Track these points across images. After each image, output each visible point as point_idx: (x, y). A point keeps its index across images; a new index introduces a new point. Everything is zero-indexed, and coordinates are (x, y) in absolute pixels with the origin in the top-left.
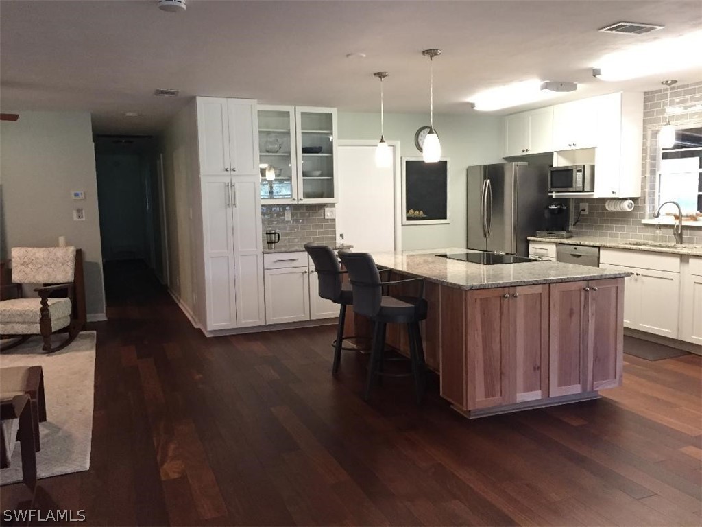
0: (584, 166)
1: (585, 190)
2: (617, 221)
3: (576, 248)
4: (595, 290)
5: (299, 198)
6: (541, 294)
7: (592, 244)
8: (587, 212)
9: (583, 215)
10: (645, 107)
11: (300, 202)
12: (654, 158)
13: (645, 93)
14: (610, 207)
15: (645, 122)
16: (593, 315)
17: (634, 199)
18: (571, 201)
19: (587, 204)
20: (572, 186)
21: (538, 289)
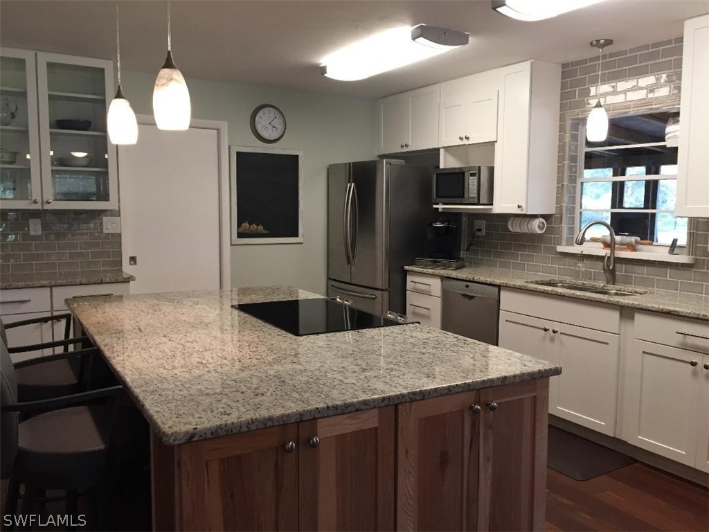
0: (479, 167)
1: (481, 202)
2: (522, 247)
3: (467, 286)
4: (493, 409)
5: (45, 200)
6: (376, 428)
7: (489, 280)
8: (483, 233)
9: (478, 237)
10: (563, 86)
11: (47, 207)
12: (574, 159)
13: (564, 66)
14: (514, 227)
15: (563, 107)
16: (488, 459)
17: (547, 217)
18: (464, 215)
19: (485, 222)
20: (463, 196)
21: (371, 420)
